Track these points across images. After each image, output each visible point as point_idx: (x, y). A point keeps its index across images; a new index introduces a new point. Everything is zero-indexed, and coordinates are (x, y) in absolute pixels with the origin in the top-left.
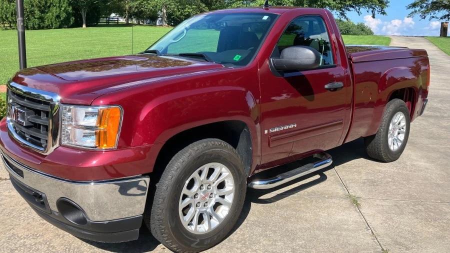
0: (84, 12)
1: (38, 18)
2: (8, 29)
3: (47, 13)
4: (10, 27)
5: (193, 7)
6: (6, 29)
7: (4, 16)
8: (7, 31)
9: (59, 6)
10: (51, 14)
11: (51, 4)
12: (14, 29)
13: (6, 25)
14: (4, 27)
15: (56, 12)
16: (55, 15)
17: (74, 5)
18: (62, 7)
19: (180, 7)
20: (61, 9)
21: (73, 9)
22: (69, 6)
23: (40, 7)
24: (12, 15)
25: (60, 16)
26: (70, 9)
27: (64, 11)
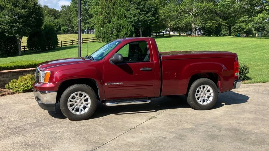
0: (141, 30)
1: (116, 35)
2: (101, 42)
3: (121, 32)
4: (102, 41)
5: (213, 21)
6: (100, 42)
7: (99, 35)
8: (100, 43)
9: (127, 28)
10: (123, 32)
11: (123, 27)
12: (103, 42)
13: (100, 40)
14: (99, 41)
15: (125, 31)
16: (125, 33)
17: (136, 27)
18: (128, 28)
19: (203, 23)
20: (128, 30)
21: (135, 29)
22: (132, 27)
23: (117, 29)
24: (103, 34)
25: (127, 33)
26: (133, 29)
27: (129, 30)
